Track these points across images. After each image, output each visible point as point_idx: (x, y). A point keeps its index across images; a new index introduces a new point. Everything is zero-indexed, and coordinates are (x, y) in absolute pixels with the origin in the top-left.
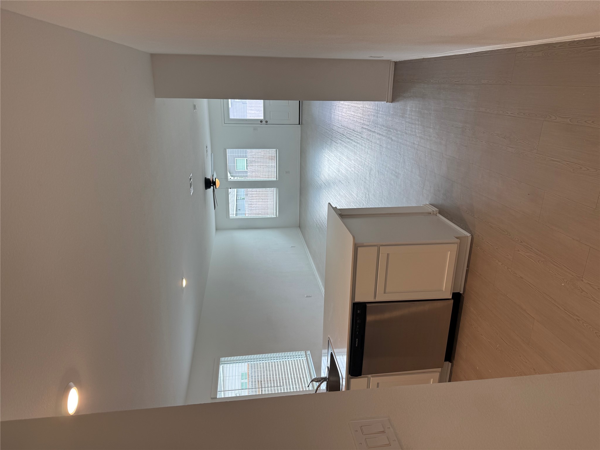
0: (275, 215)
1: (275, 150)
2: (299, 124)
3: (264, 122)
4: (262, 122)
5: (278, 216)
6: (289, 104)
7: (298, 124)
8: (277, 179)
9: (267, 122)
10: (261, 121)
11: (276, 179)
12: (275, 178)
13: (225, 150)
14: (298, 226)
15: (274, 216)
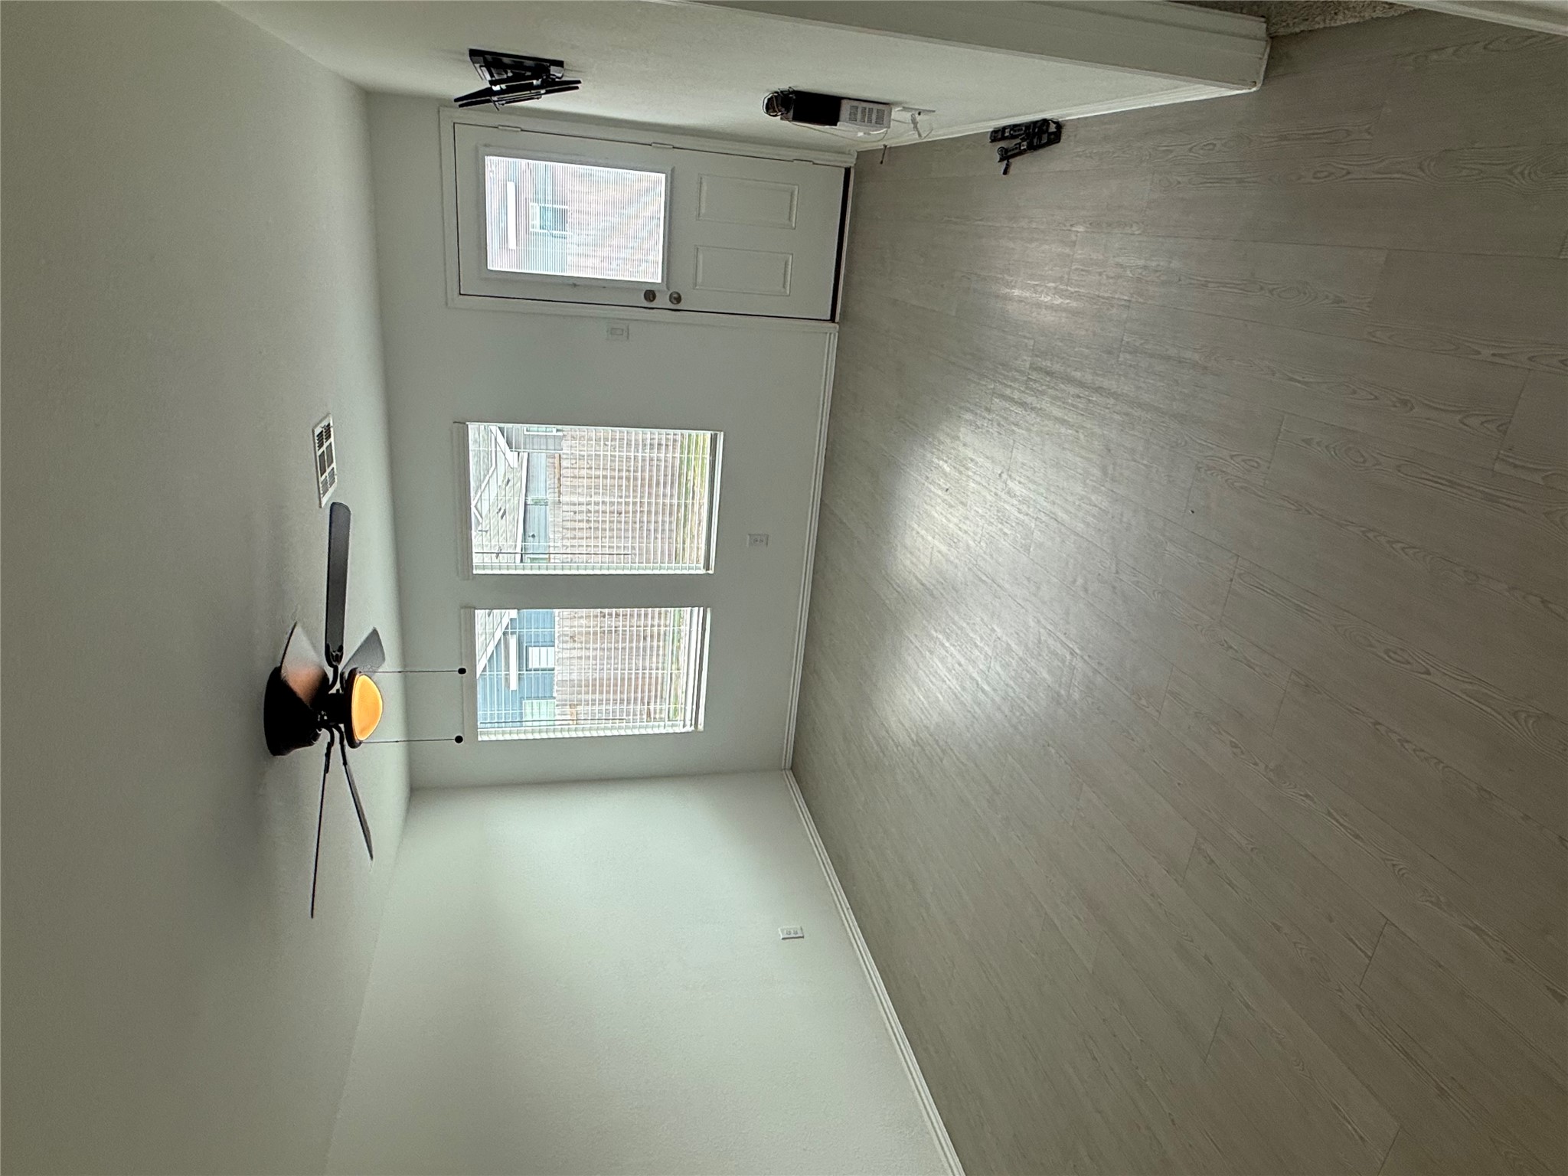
0: (688, 723)
1: (708, 434)
2: (832, 319)
3: (663, 300)
4: (654, 297)
5: (701, 727)
6: (790, 219)
7: (829, 318)
8: (707, 567)
9: (677, 299)
10: (650, 295)
11: (702, 565)
12: (698, 562)
13: (462, 425)
14: (789, 765)
15: (684, 726)
